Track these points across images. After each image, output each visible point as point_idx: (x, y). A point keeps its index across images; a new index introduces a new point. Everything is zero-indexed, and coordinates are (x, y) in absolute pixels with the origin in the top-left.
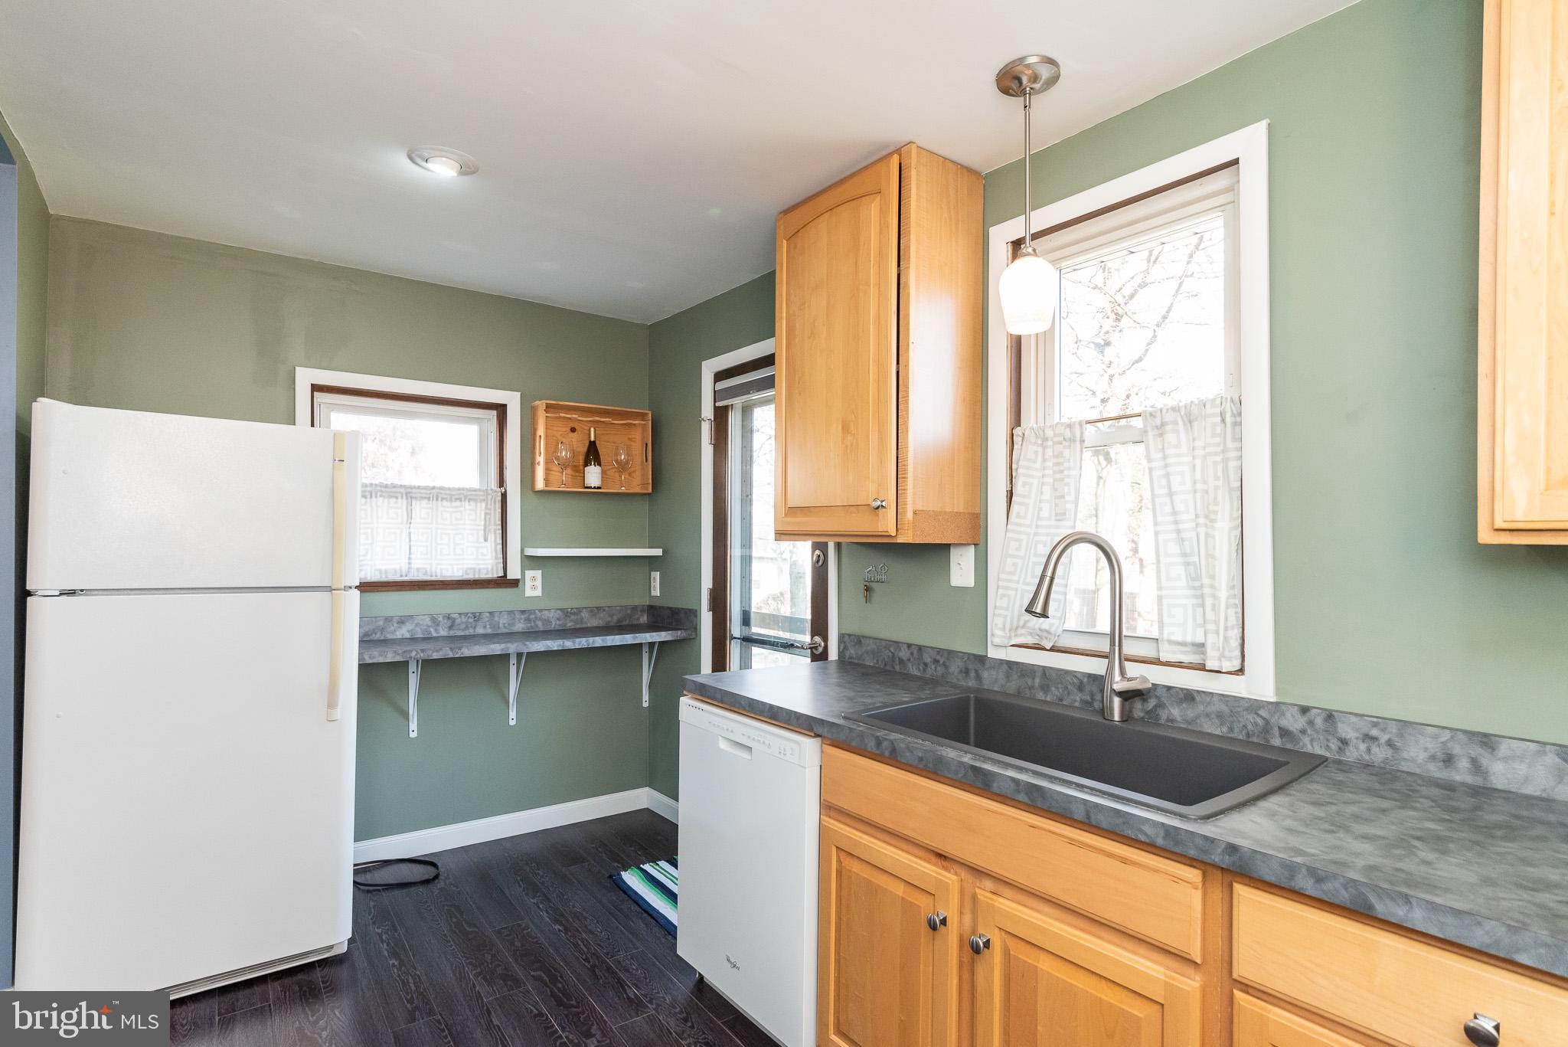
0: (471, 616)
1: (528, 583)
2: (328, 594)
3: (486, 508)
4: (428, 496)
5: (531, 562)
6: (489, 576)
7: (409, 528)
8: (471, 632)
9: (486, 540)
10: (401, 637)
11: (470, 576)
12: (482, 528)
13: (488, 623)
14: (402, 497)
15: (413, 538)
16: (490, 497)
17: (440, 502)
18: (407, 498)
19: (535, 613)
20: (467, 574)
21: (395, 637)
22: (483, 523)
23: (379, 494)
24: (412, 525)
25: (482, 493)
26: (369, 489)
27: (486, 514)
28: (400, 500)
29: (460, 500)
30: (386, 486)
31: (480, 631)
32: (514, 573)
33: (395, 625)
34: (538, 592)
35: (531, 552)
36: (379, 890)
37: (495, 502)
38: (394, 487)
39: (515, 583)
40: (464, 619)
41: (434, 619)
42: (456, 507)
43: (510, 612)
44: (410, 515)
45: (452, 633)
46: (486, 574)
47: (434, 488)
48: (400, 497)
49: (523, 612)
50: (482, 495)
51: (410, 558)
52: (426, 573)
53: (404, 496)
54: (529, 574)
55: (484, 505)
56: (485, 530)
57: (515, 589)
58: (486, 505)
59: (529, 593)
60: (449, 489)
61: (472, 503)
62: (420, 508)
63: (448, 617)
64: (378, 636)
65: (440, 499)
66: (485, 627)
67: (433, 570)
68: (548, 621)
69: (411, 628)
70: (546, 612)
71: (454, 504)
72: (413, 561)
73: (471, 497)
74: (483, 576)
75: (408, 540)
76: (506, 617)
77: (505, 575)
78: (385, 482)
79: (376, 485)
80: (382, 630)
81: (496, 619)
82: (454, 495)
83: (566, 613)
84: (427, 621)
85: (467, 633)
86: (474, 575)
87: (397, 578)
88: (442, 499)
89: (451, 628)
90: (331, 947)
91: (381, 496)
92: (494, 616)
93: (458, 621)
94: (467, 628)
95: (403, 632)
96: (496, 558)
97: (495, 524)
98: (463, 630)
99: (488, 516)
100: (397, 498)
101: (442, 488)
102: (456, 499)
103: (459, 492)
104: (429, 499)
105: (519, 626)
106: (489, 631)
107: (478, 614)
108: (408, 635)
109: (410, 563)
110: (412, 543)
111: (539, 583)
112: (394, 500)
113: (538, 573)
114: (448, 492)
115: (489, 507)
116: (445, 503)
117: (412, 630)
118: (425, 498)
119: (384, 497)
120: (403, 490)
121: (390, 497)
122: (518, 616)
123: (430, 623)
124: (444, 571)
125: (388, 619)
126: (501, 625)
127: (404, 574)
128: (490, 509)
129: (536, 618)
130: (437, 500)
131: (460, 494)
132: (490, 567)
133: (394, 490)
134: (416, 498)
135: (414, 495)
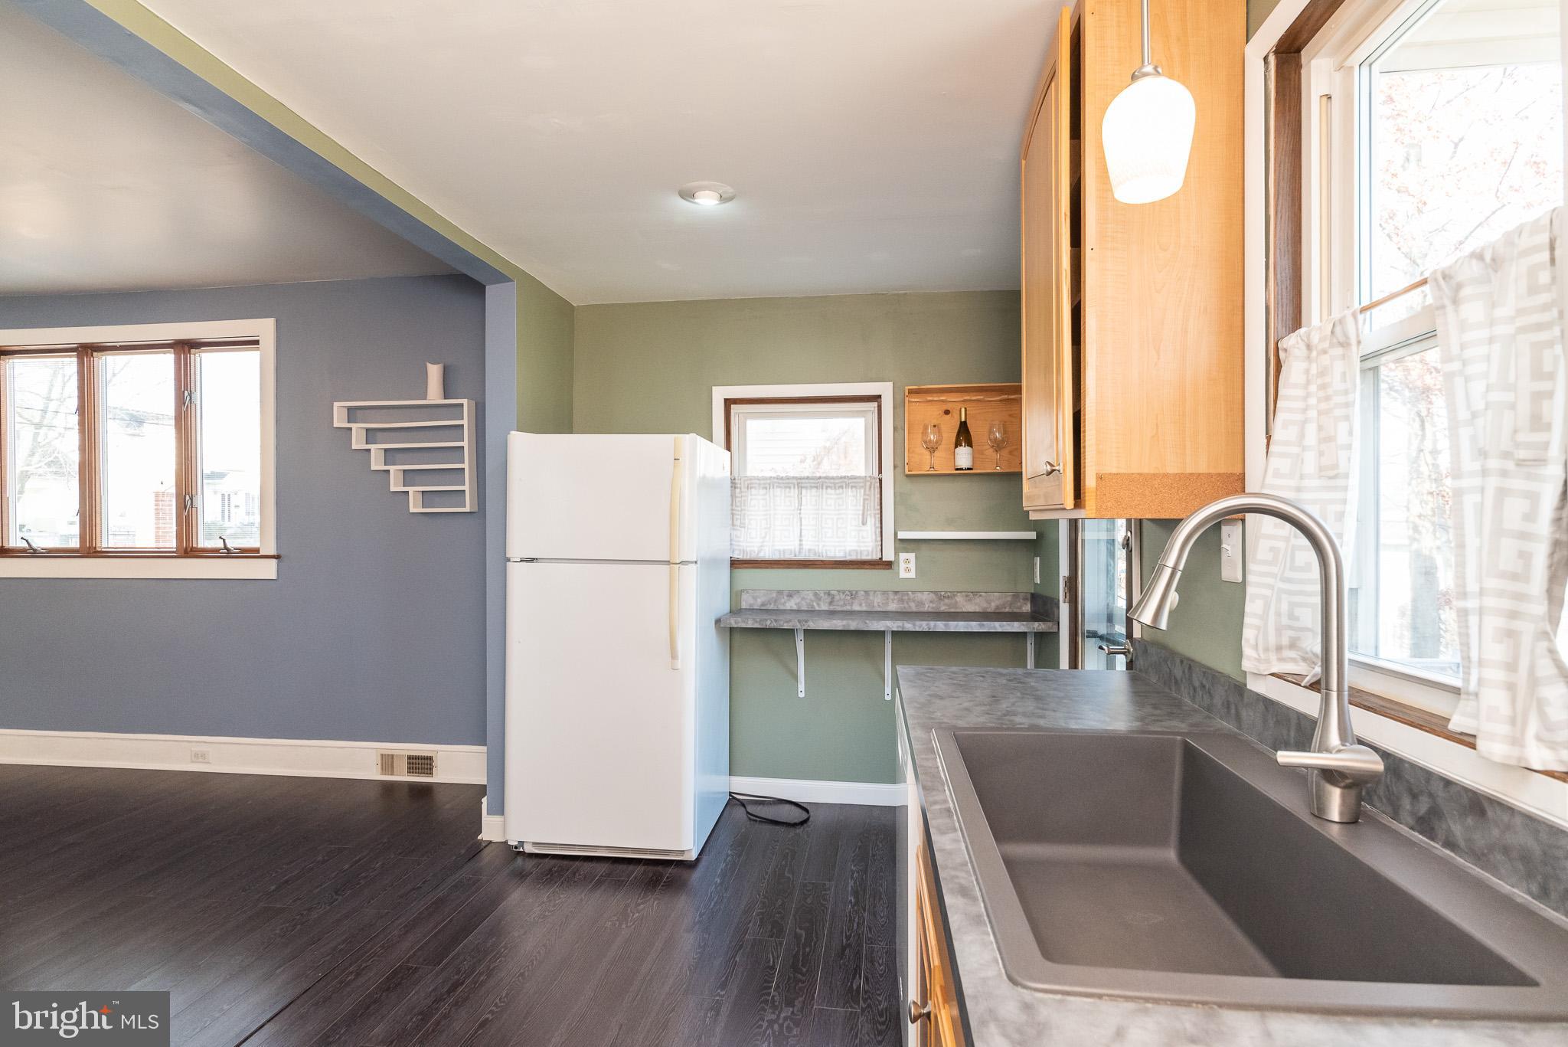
0: (849, 593)
1: (902, 566)
2: (666, 567)
3: (865, 494)
4: (816, 485)
5: (904, 545)
6: (869, 558)
7: (800, 514)
8: (848, 608)
9: (864, 523)
10: (789, 608)
11: (853, 557)
12: (861, 512)
13: (863, 602)
14: (794, 487)
15: (803, 523)
16: (868, 484)
17: (824, 490)
18: (798, 488)
19: (908, 595)
20: (850, 555)
21: (784, 608)
22: (861, 508)
23: (776, 485)
24: (802, 511)
25: (862, 481)
26: (768, 481)
27: (864, 499)
28: (792, 489)
29: (842, 487)
30: (782, 478)
31: (856, 608)
32: (889, 556)
33: (785, 598)
34: (912, 575)
35: (902, 535)
36: (756, 821)
37: (874, 488)
38: (788, 479)
39: (889, 565)
40: (842, 596)
41: (816, 595)
42: (839, 494)
43: (884, 593)
44: (800, 504)
45: (832, 608)
46: (868, 555)
47: (820, 478)
48: (792, 487)
49: (896, 593)
50: (860, 482)
51: (801, 541)
52: (815, 554)
53: (796, 487)
54: (903, 556)
55: (862, 491)
56: (863, 514)
57: (890, 571)
58: (865, 491)
59: (903, 575)
60: (833, 478)
61: (854, 489)
62: (809, 496)
63: (829, 593)
64: (772, 607)
65: (824, 487)
66: (861, 605)
67: (820, 551)
68: (921, 603)
69: (798, 601)
70: (919, 594)
71: (838, 492)
72: (804, 543)
73: (853, 484)
74: (865, 557)
75: (799, 524)
76: (879, 596)
77: (881, 559)
78: (781, 475)
79: (774, 478)
80: (775, 601)
81: (871, 598)
82: (838, 483)
83: (940, 596)
84: (811, 596)
85: (845, 609)
86: (857, 556)
87: (792, 557)
88: (827, 487)
89: (831, 603)
90: (682, 852)
91: (777, 487)
92: (869, 595)
93: (837, 598)
94: (845, 605)
95: (791, 604)
96: (876, 541)
97: (875, 509)
98: (842, 606)
99: (866, 502)
100: (790, 488)
101: (826, 478)
102: (839, 487)
103: (841, 480)
104: (817, 487)
105: (893, 607)
106: (864, 608)
107: (854, 592)
108: (795, 607)
109: (801, 545)
110: (803, 527)
111: (912, 566)
112: (788, 490)
113: (912, 556)
114: (832, 481)
115: (867, 492)
116: (829, 491)
117: (799, 603)
118: (815, 487)
119: (780, 487)
120: (795, 481)
121: (786, 487)
122: (891, 596)
123: (813, 598)
124: (828, 553)
125: (780, 592)
126: (876, 604)
127: (797, 553)
128: (868, 495)
129: (909, 599)
130: (822, 488)
131: (841, 482)
132: (870, 549)
133: (787, 481)
134: (806, 488)
135: (803, 485)
